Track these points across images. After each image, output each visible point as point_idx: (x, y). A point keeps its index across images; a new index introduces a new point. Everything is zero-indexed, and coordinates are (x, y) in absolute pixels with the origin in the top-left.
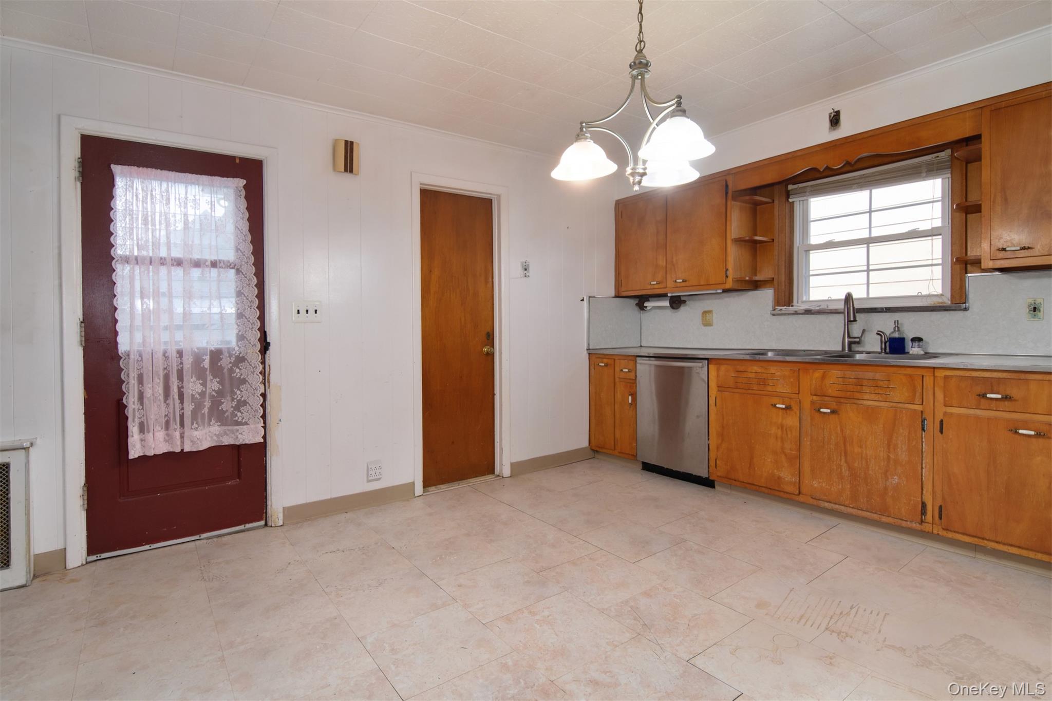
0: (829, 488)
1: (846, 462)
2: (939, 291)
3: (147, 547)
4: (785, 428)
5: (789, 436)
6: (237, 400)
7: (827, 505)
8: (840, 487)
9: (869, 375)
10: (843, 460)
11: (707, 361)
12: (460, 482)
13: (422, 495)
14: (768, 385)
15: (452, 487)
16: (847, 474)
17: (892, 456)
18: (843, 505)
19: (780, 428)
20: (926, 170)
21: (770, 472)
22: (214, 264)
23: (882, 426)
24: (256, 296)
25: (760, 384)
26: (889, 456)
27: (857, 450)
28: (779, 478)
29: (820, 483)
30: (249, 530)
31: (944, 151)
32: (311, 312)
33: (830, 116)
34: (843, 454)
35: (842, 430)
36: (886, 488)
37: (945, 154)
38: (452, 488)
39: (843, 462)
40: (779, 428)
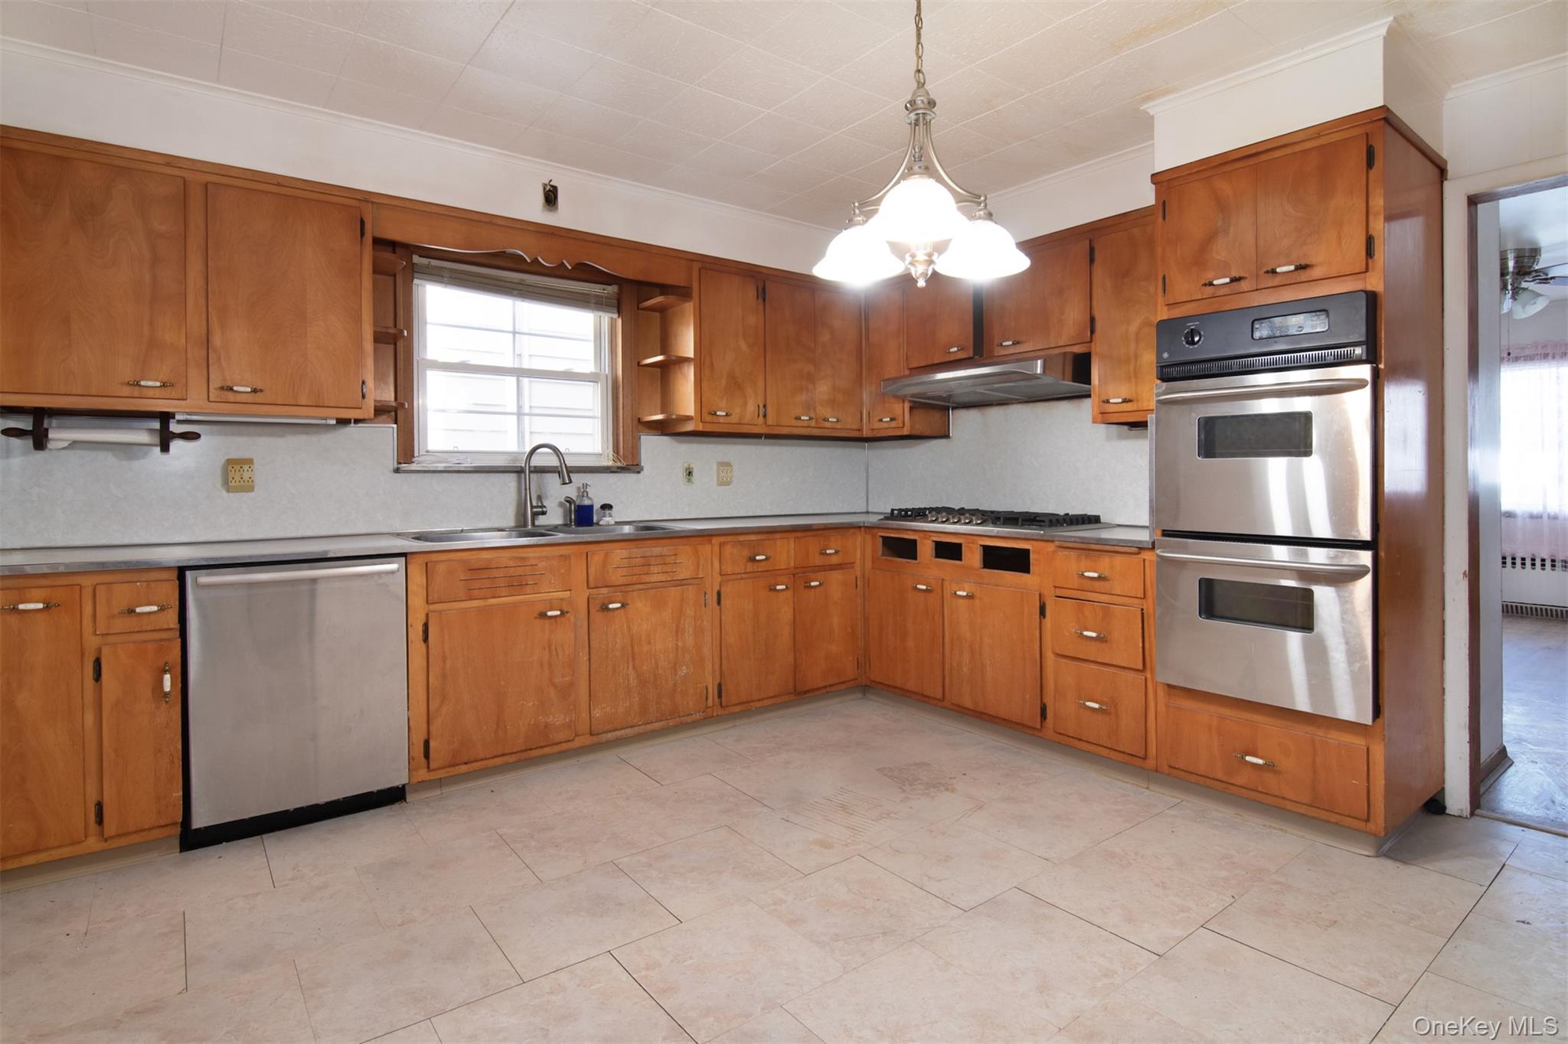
0: (614, 710)
1: (634, 668)
2: (598, 449)
4: (553, 647)
5: (560, 657)
7: (610, 735)
8: (628, 703)
9: (657, 550)
10: (631, 668)
11: (404, 558)
14: (527, 584)
16: (635, 684)
17: (680, 644)
18: (627, 728)
19: (547, 649)
20: (595, 301)
21: (532, 723)
23: (670, 610)
25: (513, 586)
26: (677, 645)
27: (645, 648)
28: (546, 726)
29: (603, 708)
31: (611, 285)
33: (544, 189)
34: (631, 659)
35: (629, 628)
36: (675, 685)
37: (612, 290)
39: (631, 671)
40: (545, 649)
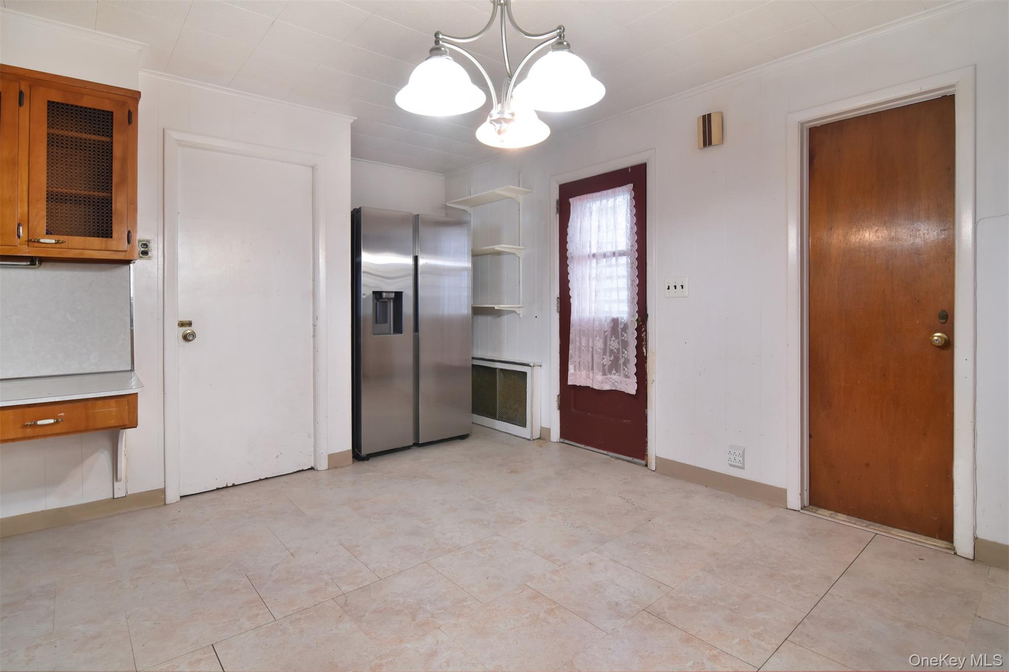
3: (583, 446)
6: (625, 358)
12: (872, 523)
13: (799, 511)
15: (855, 524)
22: (614, 254)
24: (637, 277)
30: (635, 463)
32: (679, 287)
38: (855, 526)
